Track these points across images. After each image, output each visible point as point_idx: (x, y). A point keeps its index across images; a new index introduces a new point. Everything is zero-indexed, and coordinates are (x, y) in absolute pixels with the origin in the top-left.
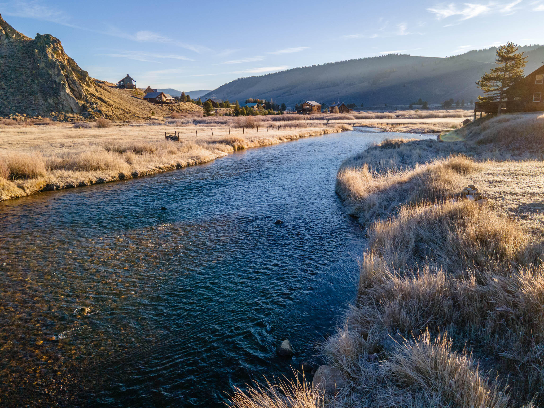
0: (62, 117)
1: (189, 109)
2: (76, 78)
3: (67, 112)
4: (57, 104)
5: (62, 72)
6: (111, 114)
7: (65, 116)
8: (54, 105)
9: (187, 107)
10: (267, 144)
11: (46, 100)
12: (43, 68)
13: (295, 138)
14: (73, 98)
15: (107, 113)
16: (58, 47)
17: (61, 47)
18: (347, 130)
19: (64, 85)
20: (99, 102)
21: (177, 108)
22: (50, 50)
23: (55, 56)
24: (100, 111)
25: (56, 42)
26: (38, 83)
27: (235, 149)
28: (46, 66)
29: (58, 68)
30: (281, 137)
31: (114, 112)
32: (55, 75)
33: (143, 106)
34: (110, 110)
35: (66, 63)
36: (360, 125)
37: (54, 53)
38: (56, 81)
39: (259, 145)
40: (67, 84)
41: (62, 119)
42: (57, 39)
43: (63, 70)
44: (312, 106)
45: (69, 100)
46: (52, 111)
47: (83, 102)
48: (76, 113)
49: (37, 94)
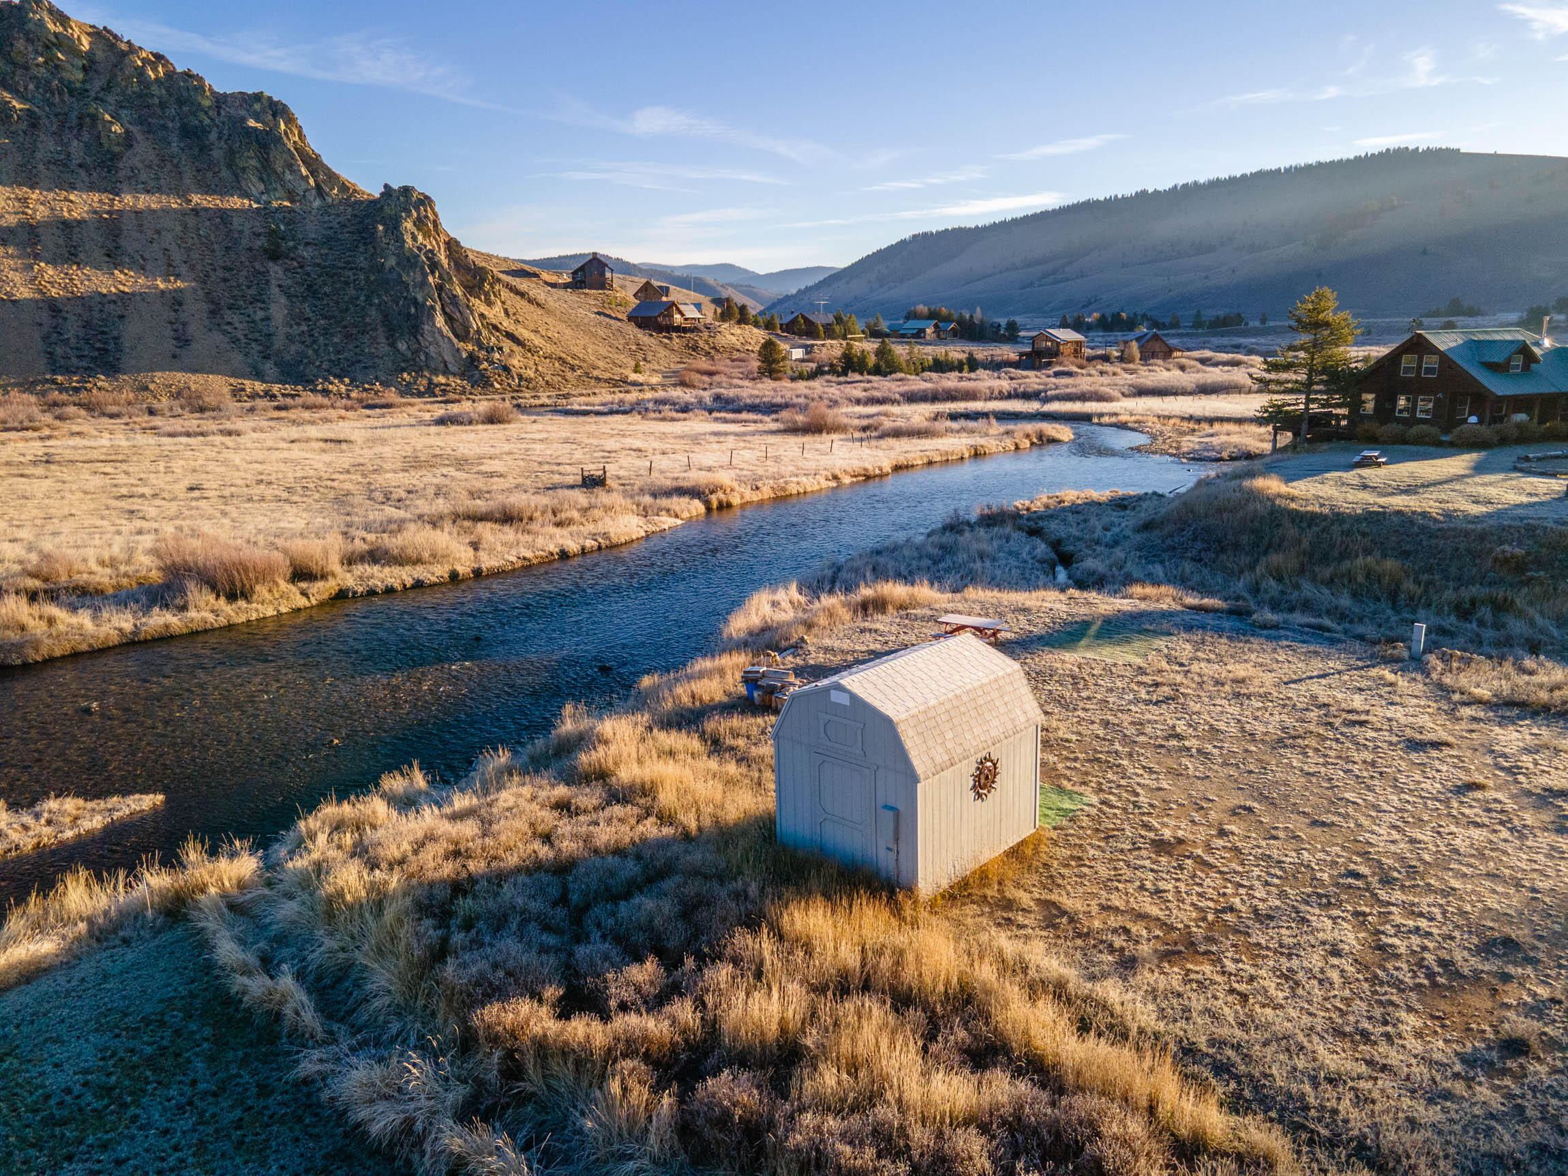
0: (422, 384)
2: (459, 291)
3: (435, 372)
4: (416, 352)
5: (430, 279)
6: (532, 375)
7: (430, 382)
8: (409, 354)
11: (392, 345)
12: (392, 268)
13: (877, 472)
14: (449, 339)
15: (523, 371)
16: (426, 217)
17: (435, 214)
18: (1053, 441)
19: (433, 308)
20: (507, 345)
22: (409, 225)
23: (420, 238)
24: (506, 369)
25: (424, 205)
26: (380, 305)
27: (709, 509)
28: (398, 264)
29: (422, 269)
31: (540, 368)
32: (415, 286)
34: (531, 363)
35: (441, 253)
37: (419, 229)
38: (416, 299)
40: (438, 308)
41: (422, 389)
42: (427, 197)
43: (433, 273)
44: (1058, 344)
45: (441, 343)
46: (403, 370)
47: (470, 347)
48: (454, 375)
49: (375, 329)
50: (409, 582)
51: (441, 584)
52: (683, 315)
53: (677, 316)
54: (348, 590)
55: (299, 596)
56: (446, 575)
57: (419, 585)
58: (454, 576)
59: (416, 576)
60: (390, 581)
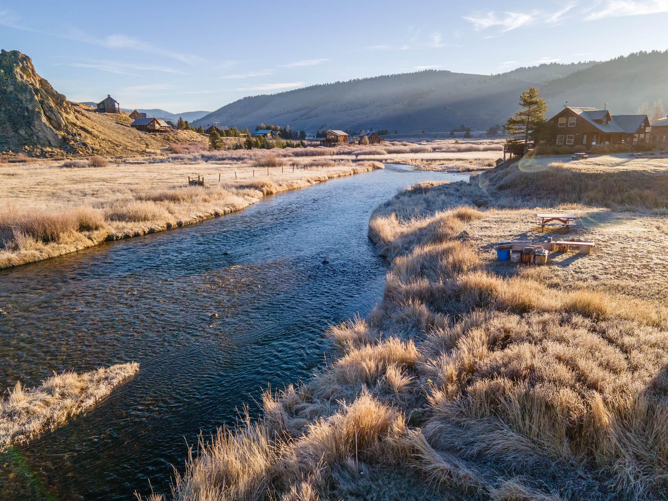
0: (38, 151)
1: (189, 139)
2: (52, 104)
3: (44, 145)
4: (32, 135)
5: (36, 97)
6: (99, 148)
7: (42, 151)
8: (27, 136)
9: (186, 136)
10: (296, 187)
11: (16, 131)
12: (11, 92)
13: (324, 179)
14: (51, 128)
15: (93, 146)
16: (27, 66)
17: (32, 65)
18: (379, 168)
19: (39, 112)
20: (83, 134)
21: (173, 137)
22: (18, 70)
23: (25, 77)
24: (85, 145)
25: (26, 60)
26: (6, 110)
27: (264, 194)
28: (15, 89)
29: (30, 92)
30: (309, 179)
31: (102, 145)
32: (27, 101)
33: (133, 136)
34: (97, 142)
35: (38, 86)
36: (392, 161)
37: (24, 73)
38: (27, 108)
39: (287, 189)
40: (42, 112)
41: (38, 154)
42: (28, 57)
43: (37, 94)
44: (337, 136)
45: (46, 131)
46: (25, 144)
47: (62, 133)
48: (56, 147)
49: (5, 123)
50: (147, 230)
51: (163, 231)
52: (159, 125)
53: (157, 125)
54: (113, 236)
55: (87, 240)
56: (165, 226)
57: (152, 232)
58: (169, 226)
59: (149, 227)
60: (136, 230)
